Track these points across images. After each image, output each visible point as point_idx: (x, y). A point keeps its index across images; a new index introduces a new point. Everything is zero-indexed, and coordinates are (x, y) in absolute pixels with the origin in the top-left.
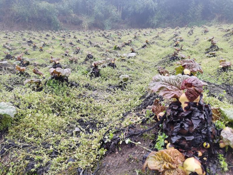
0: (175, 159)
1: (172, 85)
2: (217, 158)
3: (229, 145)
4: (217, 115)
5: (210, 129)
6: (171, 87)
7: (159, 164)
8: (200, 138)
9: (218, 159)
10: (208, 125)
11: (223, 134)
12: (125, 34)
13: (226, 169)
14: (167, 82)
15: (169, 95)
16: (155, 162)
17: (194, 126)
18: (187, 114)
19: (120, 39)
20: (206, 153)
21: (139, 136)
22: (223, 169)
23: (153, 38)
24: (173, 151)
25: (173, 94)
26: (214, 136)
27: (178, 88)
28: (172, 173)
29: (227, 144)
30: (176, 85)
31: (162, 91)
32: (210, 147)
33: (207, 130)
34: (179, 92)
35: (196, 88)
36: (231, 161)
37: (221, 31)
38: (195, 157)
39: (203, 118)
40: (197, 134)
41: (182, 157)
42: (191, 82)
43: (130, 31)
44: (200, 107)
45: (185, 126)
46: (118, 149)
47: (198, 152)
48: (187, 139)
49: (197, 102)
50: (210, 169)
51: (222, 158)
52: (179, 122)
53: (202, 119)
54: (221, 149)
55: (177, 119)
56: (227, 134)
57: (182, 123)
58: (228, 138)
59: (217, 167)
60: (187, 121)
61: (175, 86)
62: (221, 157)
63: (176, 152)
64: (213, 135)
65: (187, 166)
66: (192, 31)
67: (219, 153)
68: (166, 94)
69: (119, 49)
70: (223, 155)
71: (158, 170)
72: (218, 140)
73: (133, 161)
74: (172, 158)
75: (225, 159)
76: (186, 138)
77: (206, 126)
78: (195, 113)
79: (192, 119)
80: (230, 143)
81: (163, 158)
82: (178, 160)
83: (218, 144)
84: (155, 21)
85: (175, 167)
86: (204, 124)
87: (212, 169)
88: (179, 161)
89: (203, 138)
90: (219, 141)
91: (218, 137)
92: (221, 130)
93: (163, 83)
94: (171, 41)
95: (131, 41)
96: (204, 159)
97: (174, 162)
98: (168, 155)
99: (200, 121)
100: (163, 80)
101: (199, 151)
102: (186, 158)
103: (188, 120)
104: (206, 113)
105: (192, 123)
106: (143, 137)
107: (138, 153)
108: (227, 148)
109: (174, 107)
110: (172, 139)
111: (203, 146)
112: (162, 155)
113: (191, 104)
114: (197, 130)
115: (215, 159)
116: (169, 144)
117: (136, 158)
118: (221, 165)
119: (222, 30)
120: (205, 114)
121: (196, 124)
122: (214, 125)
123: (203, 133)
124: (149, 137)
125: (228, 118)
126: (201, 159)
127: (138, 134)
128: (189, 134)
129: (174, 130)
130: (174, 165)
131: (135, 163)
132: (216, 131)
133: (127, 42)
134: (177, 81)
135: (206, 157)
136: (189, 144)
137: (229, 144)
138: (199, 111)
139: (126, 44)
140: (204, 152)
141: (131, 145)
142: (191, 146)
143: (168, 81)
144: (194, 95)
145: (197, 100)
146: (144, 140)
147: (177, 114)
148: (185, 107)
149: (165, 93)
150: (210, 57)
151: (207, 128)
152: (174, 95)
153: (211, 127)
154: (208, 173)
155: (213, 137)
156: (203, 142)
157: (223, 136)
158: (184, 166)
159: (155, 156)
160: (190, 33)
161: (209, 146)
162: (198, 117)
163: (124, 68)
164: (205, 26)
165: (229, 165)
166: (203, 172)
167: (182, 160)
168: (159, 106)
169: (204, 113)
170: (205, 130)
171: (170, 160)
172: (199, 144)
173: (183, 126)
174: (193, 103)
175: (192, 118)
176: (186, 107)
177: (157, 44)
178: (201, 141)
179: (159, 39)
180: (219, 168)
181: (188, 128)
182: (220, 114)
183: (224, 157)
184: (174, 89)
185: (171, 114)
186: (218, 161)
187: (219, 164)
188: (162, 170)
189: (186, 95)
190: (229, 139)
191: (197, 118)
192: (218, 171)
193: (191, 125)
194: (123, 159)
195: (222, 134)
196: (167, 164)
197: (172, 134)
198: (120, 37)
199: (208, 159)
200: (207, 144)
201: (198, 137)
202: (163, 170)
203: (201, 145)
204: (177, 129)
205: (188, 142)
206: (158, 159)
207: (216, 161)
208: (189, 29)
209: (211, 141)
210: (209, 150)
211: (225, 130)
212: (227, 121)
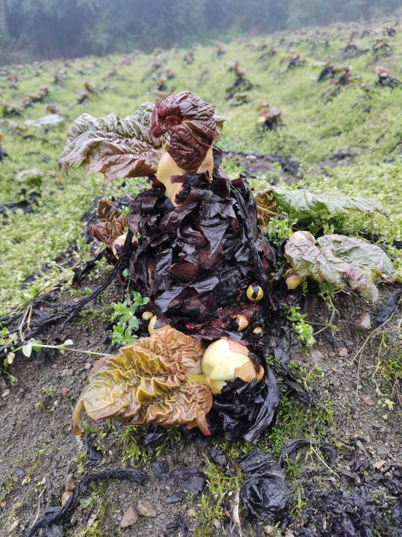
0: (173, 361)
1: (127, 136)
2: (286, 320)
3: (309, 274)
4: (269, 210)
5: (258, 246)
6: (127, 141)
7: (125, 392)
8: (236, 276)
9: (289, 321)
10: (250, 235)
11: (291, 249)
12: (27, 75)
13: (311, 341)
14: (111, 128)
15: (122, 165)
16: (109, 389)
17: (212, 244)
18: (186, 212)
19: (16, 88)
20: (257, 314)
21: (70, 321)
22: (304, 344)
23: (104, 79)
24: (163, 337)
25: (133, 160)
26: (270, 263)
27: (148, 142)
28: (171, 407)
29: (303, 274)
30: (140, 133)
31: (97, 157)
32: (264, 294)
33: (248, 250)
34: (154, 154)
35: (193, 122)
36: (319, 316)
37: (251, 50)
38: (228, 336)
39: (233, 215)
40: (224, 267)
41: (193, 347)
42: (175, 105)
43: (41, 67)
44: (220, 186)
45: (185, 252)
46: (8, 381)
47: (235, 319)
48: (199, 291)
49: (207, 172)
50: (273, 354)
51: (299, 314)
52: (167, 245)
53: (230, 218)
54: (292, 292)
55: (161, 237)
56: (301, 248)
57: (177, 246)
58: (304, 258)
59: (290, 342)
60: (189, 235)
61: (138, 139)
62: (294, 314)
63: (172, 338)
64: (268, 260)
65: (211, 368)
66: (191, 55)
67: (289, 305)
68: (111, 164)
69: (15, 113)
70: (298, 308)
71: (123, 413)
72: (281, 270)
73: (60, 404)
74: (162, 359)
75: (305, 315)
76: (196, 286)
77: (244, 240)
78: (209, 208)
79: (204, 226)
80: (310, 269)
81: (134, 367)
82: (184, 360)
83: (283, 280)
84: (102, 39)
85: (177, 384)
86: (239, 236)
87: (278, 353)
88: (187, 361)
89: (243, 277)
90: (284, 272)
91: (279, 263)
92: (285, 243)
93: (99, 132)
94: (148, 82)
95: (46, 90)
96: (255, 334)
97: (172, 368)
98: (147, 354)
99: (225, 227)
100: (96, 124)
101: (238, 316)
102: (206, 344)
103: (190, 230)
104: (237, 203)
105: (206, 239)
106: (83, 322)
107: (71, 373)
108: (305, 286)
109: (145, 203)
110: (159, 302)
111: (246, 297)
112: (130, 359)
113: (192, 181)
114: (223, 257)
115: (283, 322)
116: (154, 321)
117: (64, 390)
118: (299, 334)
119: (252, 48)
120: (237, 205)
121: (216, 237)
122: (267, 235)
123: (238, 260)
124: (99, 316)
125: (296, 209)
126: (247, 334)
127: (66, 318)
128: (203, 274)
129: (159, 273)
130: (172, 379)
131: (64, 406)
132: (272, 248)
133: (36, 95)
134: (143, 122)
135: (260, 326)
136: (208, 304)
137: (309, 271)
138: (219, 198)
139: (35, 100)
140: (251, 313)
141: (47, 357)
142: (216, 308)
143: (112, 125)
144: (195, 148)
145: (208, 165)
146: (88, 330)
147: (158, 222)
148: (177, 196)
149: (107, 162)
150: (237, 105)
151: (247, 245)
152: (136, 162)
153: (259, 240)
154: (271, 366)
155: (267, 266)
156: (245, 287)
157: (290, 254)
158: (205, 371)
159: (109, 372)
160: (189, 60)
161: (260, 293)
162: (218, 216)
163: (34, 157)
164: (217, 42)
165: (316, 328)
166: (258, 371)
167: (195, 355)
168: (115, 219)
169: (234, 201)
170: (243, 251)
171: (158, 368)
172: (236, 295)
173: (181, 254)
174: (196, 177)
175: (203, 222)
176: (180, 193)
177: (116, 91)
178: (239, 286)
179: (118, 79)
180: (295, 345)
181: (194, 254)
182: (275, 204)
183: (301, 311)
184: (136, 146)
185: (141, 225)
186: (290, 327)
187: (292, 334)
188: (135, 408)
189: (172, 152)
190: (307, 258)
191: (216, 221)
192: (294, 352)
193: (203, 245)
194: (27, 407)
195: (288, 252)
196: (148, 382)
197: (157, 287)
198: (16, 85)
199: (264, 329)
200: (256, 288)
201: (230, 275)
202: (139, 406)
203: (241, 298)
204: (166, 267)
205: (205, 299)
206: (120, 376)
207: (285, 328)
208: (184, 53)
209: (264, 277)
210: (264, 302)
211: (294, 238)
212: (294, 218)
